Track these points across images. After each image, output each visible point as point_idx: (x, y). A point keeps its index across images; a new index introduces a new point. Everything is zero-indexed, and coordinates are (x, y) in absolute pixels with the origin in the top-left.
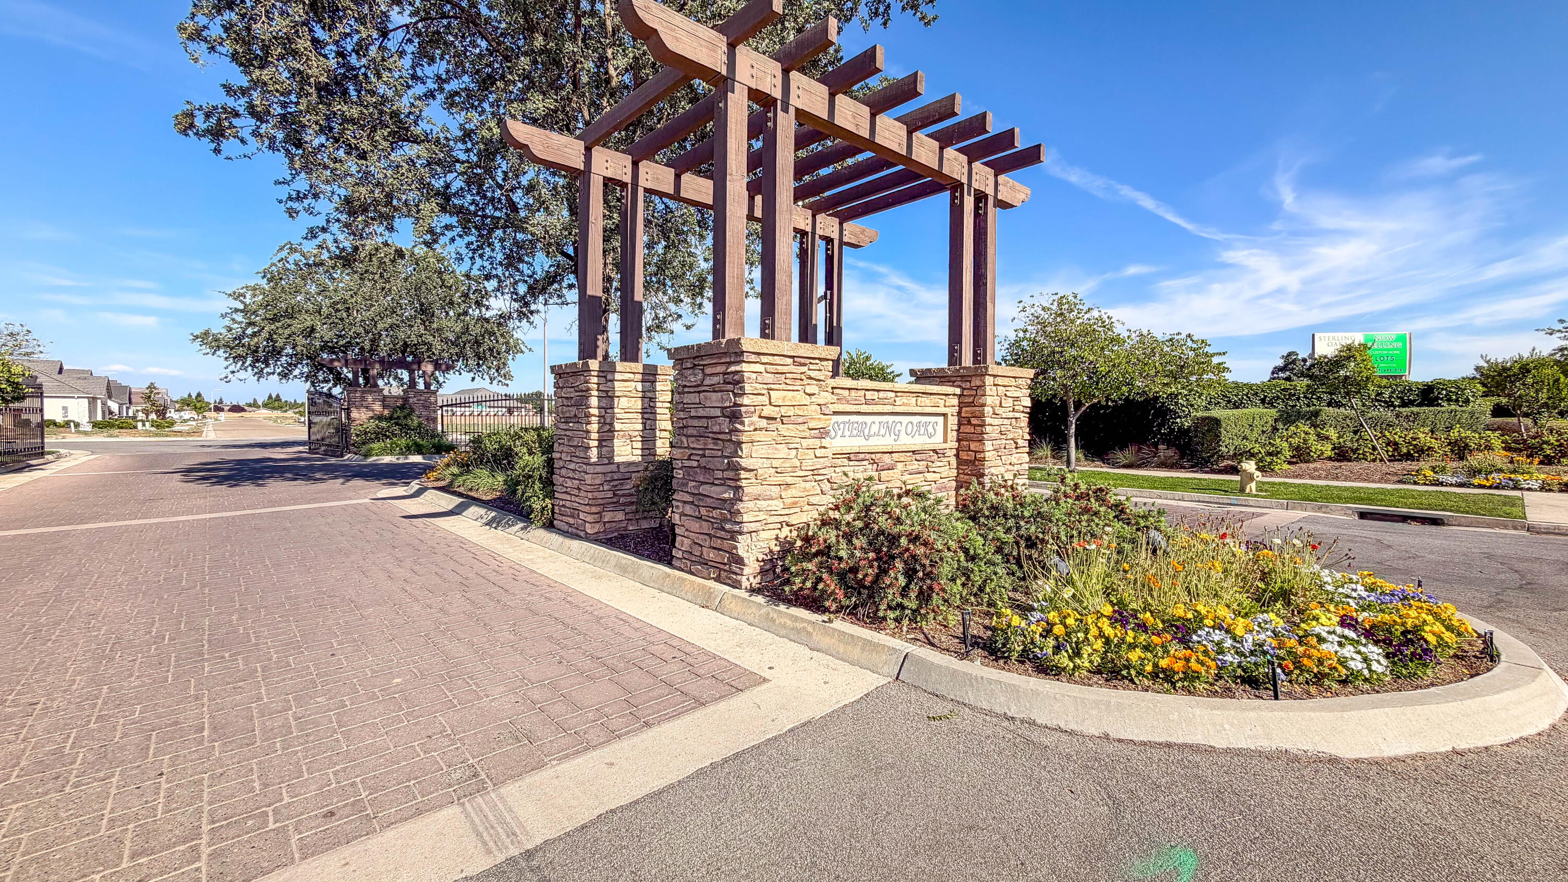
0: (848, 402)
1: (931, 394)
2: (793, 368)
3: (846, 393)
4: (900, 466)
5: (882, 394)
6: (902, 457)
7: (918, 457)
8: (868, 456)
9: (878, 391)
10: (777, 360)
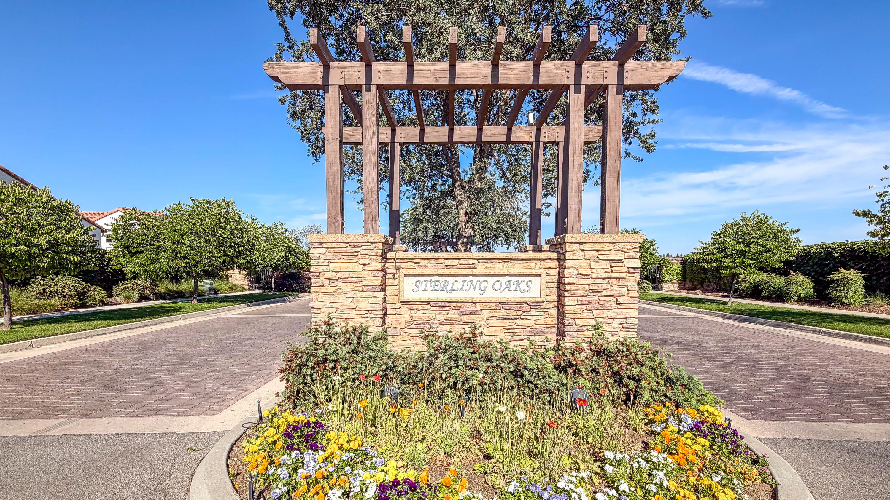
0: (427, 268)
1: (522, 260)
2: (349, 249)
3: (426, 261)
4: (485, 313)
5: (462, 262)
6: (487, 306)
7: (506, 307)
8: (448, 304)
9: (459, 259)
10: (335, 245)
